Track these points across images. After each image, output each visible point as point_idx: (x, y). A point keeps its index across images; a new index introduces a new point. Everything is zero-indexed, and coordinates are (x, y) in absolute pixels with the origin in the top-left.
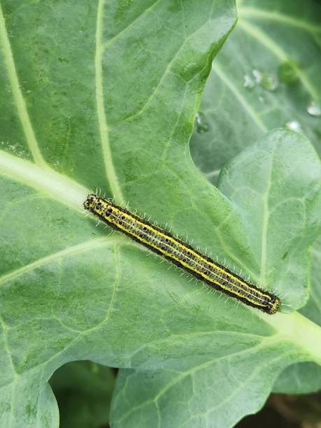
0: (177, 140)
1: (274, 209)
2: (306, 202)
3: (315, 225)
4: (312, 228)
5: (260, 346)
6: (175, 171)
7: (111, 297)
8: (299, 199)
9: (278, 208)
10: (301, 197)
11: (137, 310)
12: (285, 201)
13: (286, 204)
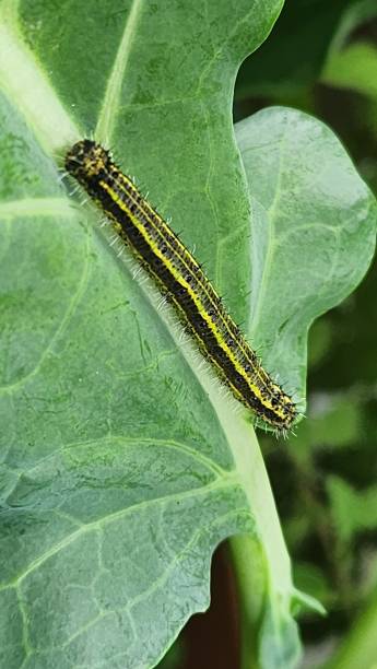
0: (232, 50)
1: (284, 237)
2: (341, 235)
3: (346, 279)
4: (340, 284)
5: (213, 487)
6: (209, 108)
7: (58, 325)
8: (331, 228)
9: (292, 237)
10: (335, 225)
11: (84, 365)
12: (306, 226)
13: (306, 232)
